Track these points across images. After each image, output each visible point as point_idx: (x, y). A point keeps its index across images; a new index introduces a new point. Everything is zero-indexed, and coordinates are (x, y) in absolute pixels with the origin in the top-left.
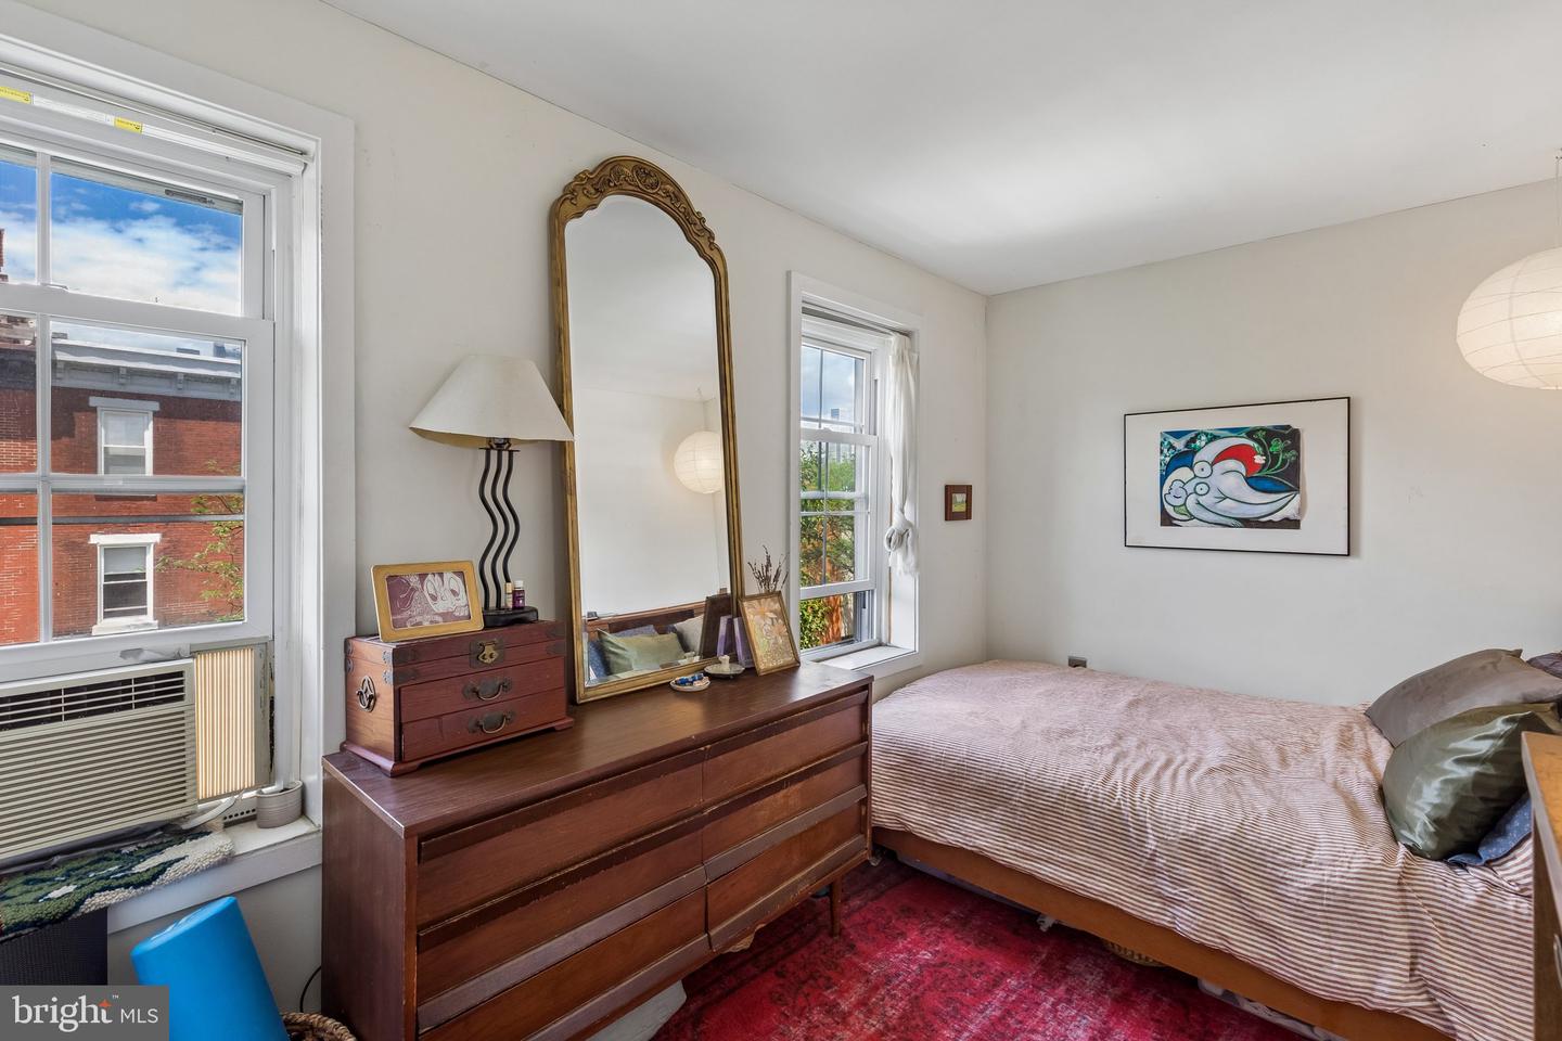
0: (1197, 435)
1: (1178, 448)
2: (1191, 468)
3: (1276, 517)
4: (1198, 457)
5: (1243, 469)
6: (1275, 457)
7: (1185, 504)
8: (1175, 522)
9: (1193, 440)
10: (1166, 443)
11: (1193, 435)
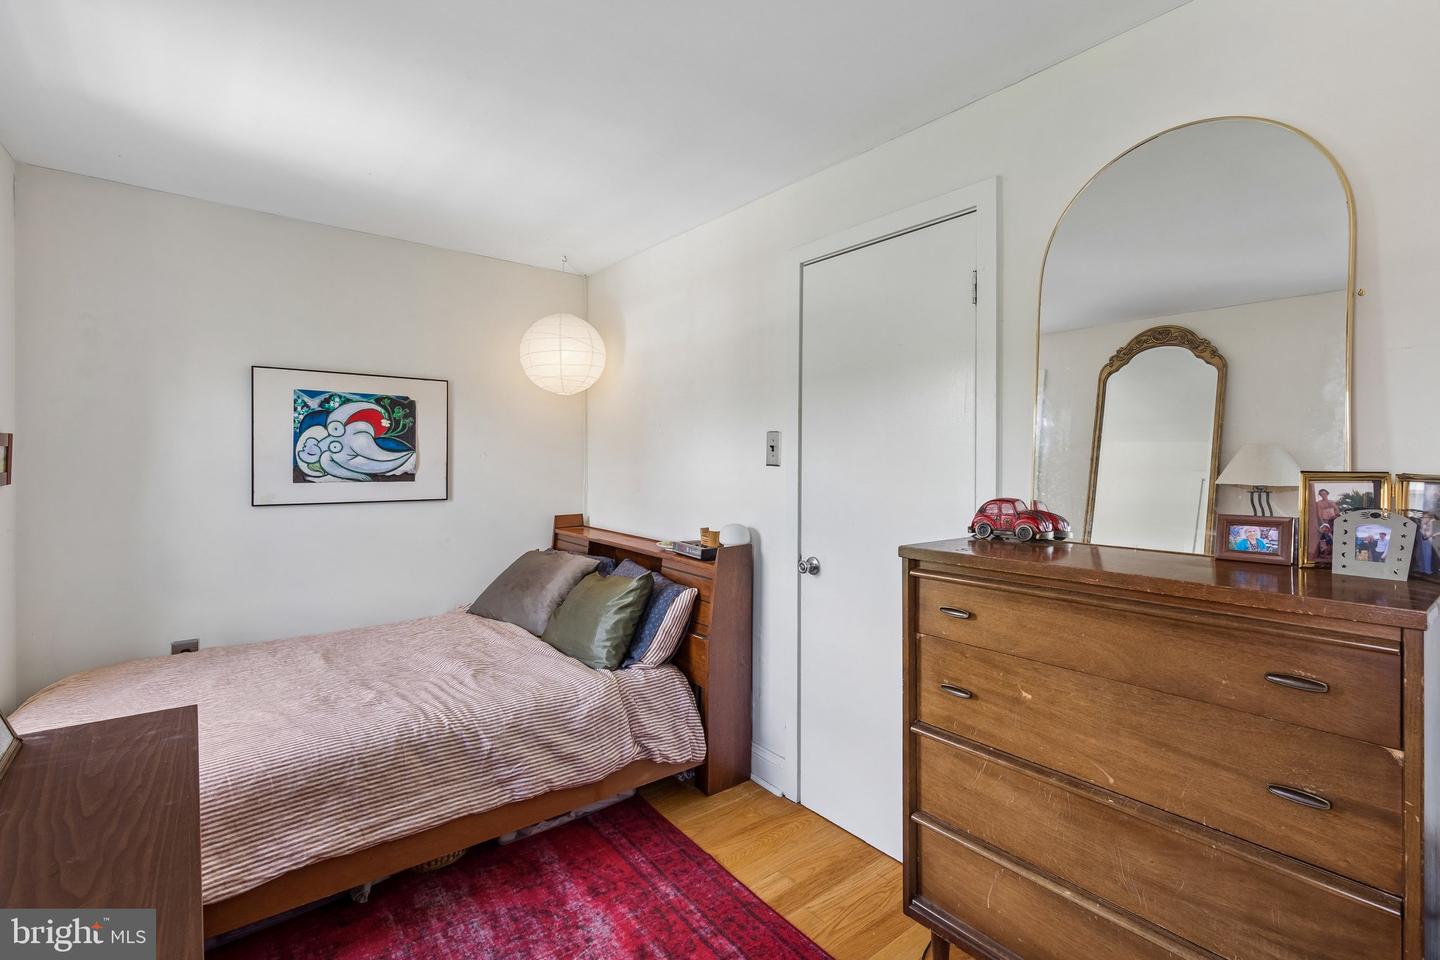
0: (331, 396)
1: (312, 407)
2: (326, 427)
3: (398, 472)
4: (332, 417)
5: (372, 431)
6: (397, 422)
7: (319, 461)
8: (310, 479)
9: (327, 401)
10: (300, 401)
11: (327, 396)
